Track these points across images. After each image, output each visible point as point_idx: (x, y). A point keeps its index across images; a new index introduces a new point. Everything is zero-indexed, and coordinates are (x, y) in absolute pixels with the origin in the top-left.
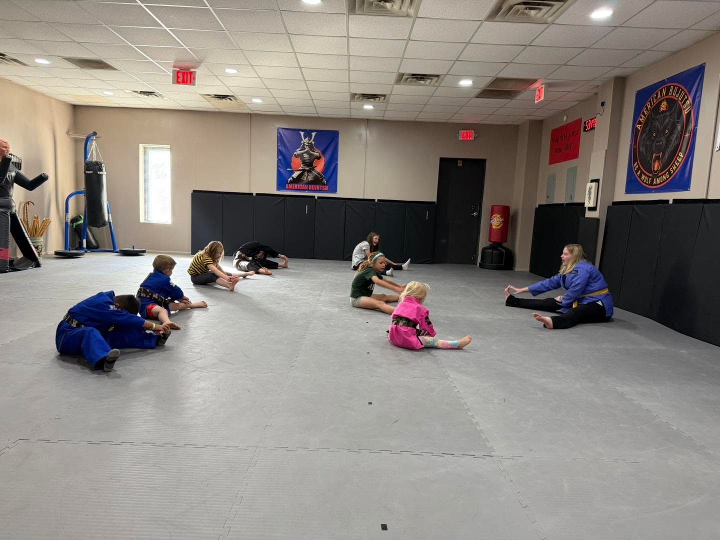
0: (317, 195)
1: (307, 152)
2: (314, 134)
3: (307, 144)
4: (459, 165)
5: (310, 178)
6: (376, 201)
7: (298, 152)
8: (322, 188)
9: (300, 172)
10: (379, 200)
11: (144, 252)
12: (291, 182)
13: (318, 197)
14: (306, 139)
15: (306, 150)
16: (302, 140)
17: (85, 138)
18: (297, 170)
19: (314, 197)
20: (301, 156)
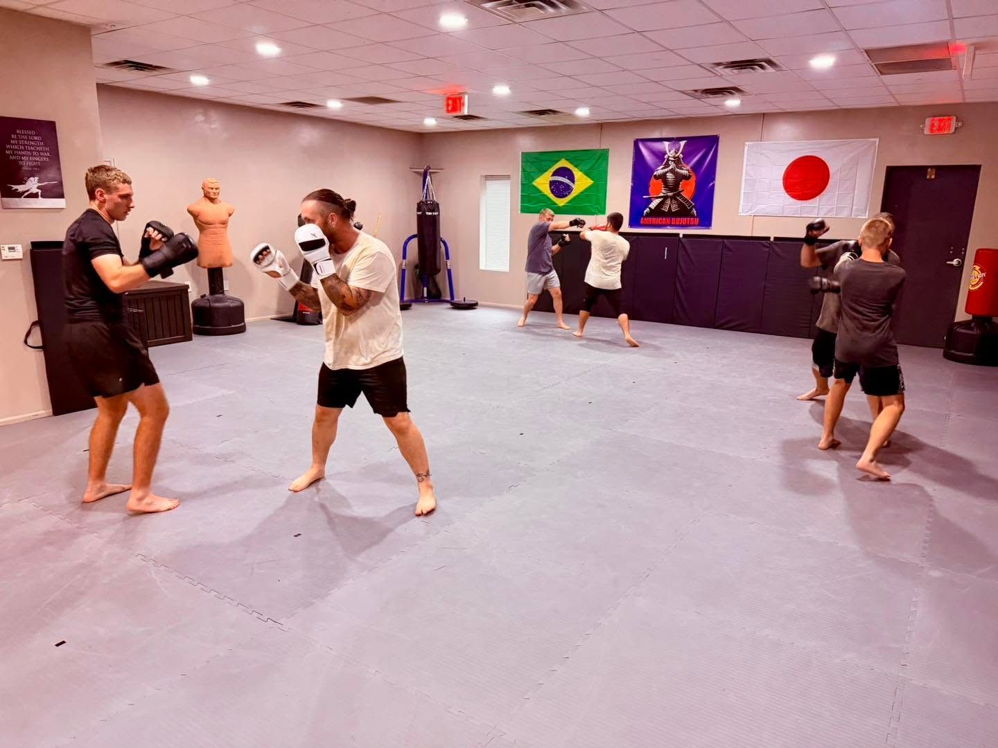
0: (682, 232)
1: (672, 171)
2: (683, 143)
3: (673, 159)
4: (928, 177)
5: (674, 208)
6: (772, 239)
7: (660, 171)
8: (690, 221)
9: (660, 200)
10: (776, 239)
11: (476, 304)
12: (648, 215)
13: (685, 236)
14: (671, 152)
15: (670, 168)
16: (665, 153)
17: (423, 171)
18: (657, 198)
19: (679, 234)
20: (663, 176)
